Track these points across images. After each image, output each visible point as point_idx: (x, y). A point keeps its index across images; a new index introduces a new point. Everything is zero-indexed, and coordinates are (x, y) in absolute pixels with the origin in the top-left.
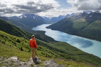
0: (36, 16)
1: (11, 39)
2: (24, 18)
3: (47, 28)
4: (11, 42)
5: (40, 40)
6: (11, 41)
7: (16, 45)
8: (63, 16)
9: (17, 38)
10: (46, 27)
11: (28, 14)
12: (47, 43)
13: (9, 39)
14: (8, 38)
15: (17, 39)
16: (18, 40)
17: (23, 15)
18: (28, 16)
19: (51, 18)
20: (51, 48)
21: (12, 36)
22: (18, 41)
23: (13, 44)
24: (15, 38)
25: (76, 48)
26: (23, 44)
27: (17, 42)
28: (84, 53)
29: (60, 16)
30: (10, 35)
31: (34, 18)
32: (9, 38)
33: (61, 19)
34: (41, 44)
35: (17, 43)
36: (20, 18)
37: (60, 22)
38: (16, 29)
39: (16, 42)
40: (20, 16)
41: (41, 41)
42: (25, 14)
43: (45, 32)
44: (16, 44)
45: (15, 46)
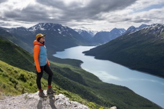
0: (64, 27)
1: (7, 74)
2: (38, 31)
4: (7, 79)
5: (69, 80)
6: (7, 76)
7: (17, 87)
8: (121, 29)
9: (22, 72)
10: (83, 53)
11: (47, 24)
12: (85, 87)
13: (3, 73)
14: (2, 71)
15: (19, 75)
16: (22, 75)
17: (37, 26)
18: (48, 29)
19: (95, 34)
20: (91, 98)
21: (10, 67)
22: (23, 78)
23: (10, 82)
24: (16, 72)
25: (148, 100)
26: (31, 85)
29: (115, 30)
30: (7, 64)
31: (60, 33)
32: (5, 71)
33: (117, 36)
34: (72, 88)
35: (20, 82)
36: (31, 32)
37: (113, 43)
38: (22, 53)
39: (17, 81)
40: (31, 28)
41: (71, 81)
42: (43, 24)
43: (82, 62)
44: (17, 84)
45: (15, 87)
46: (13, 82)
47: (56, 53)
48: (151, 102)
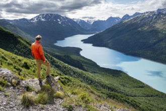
0: (63, 17)
1: (12, 62)
2: (39, 22)
3: (85, 41)
4: (12, 67)
5: (69, 66)
6: (11, 64)
7: (21, 73)
8: (116, 18)
9: (25, 60)
10: (82, 41)
11: (47, 14)
12: (84, 72)
13: (8, 62)
14: (7, 60)
15: (23, 62)
16: (26, 63)
17: (38, 17)
18: (48, 19)
19: (92, 23)
20: (90, 82)
21: (14, 56)
22: (26, 66)
23: (15, 70)
24: (20, 60)
25: (140, 82)
26: (34, 71)
27: (23, 67)
28: (156, 93)
29: (111, 19)
30: (11, 54)
31: (60, 23)
32: (9, 60)
33: (113, 25)
34: (72, 73)
35: (24, 70)
36: (32, 23)
37: (109, 31)
39: (21, 68)
40: (32, 19)
41: (72, 67)
43: (81, 50)
44: (21, 71)
45: (19, 74)
46: (17, 70)
47: (57, 42)
48: (143, 84)
